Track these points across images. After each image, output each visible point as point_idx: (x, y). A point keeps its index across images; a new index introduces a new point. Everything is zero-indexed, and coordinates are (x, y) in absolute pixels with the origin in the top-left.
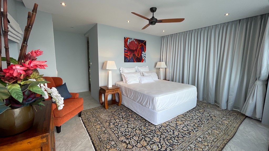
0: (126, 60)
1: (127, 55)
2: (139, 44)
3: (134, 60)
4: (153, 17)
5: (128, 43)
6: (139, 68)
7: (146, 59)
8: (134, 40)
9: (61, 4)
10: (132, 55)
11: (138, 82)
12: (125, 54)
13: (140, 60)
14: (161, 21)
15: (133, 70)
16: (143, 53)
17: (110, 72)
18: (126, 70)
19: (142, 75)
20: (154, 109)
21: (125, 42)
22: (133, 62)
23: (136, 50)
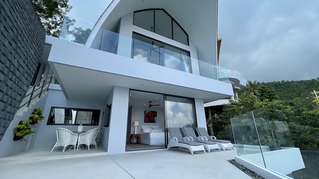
0: (145, 122)
1: (146, 119)
2: (152, 113)
4: (150, 104)
5: (146, 113)
7: (157, 121)
8: (150, 112)
10: (148, 119)
13: (153, 121)
14: (153, 106)
15: (149, 127)
16: (155, 118)
17: (136, 127)
18: (144, 127)
19: (152, 129)
20: (150, 138)
21: (145, 113)
22: (149, 122)
23: (151, 116)
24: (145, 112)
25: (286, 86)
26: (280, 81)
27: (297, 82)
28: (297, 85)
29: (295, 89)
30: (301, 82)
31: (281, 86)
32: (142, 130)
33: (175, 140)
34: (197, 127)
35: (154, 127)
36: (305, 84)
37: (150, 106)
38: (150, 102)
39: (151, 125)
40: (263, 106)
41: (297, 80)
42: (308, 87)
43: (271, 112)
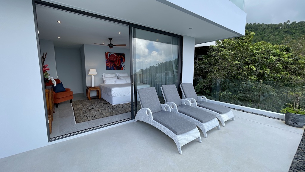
0: (108, 68)
1: (108, 65)
2: (118, 56)
3: (114, 68)
4: (111, 43)
5: (109, 56)
6: (119, 74)
7: (125, 67)
8: (114, 54)
9: (58, 22)
10: (112, 64)
11: (114, 83)
12: (106, 64)
13: (120, 68)
14: (115, 46)
15: (113, 75)
16: (122, 62)
17: (93, 76)
18: (107, 75)
19: (118, 79)
20: (111, 96)
21: (106, 56)
22: (114, 69)
23: (116, 61)
24: (107, 54)
25: (255, 29)
26: (252, 24)
27: (266, 25)
28: (264, 29)
29: (261, 33)
30: (270, 26)
31: (251, 28)
32: (103, 81)
33: (148, 113)
34: (181, 82)
35: (121, 75)
36: (272, 27)
37: (111, 46)
38: (110, 39)
39: (117, 72)
40: (255, 51)
41: (266, 24)
42: (272, 31)
43: (265, 60)
